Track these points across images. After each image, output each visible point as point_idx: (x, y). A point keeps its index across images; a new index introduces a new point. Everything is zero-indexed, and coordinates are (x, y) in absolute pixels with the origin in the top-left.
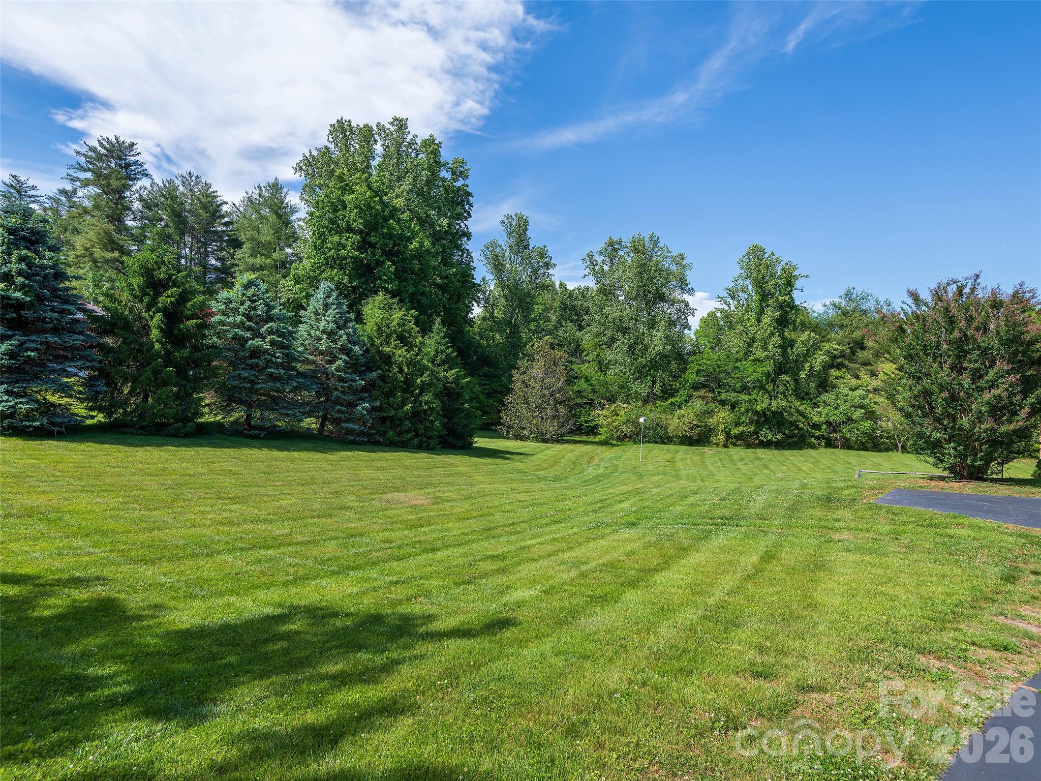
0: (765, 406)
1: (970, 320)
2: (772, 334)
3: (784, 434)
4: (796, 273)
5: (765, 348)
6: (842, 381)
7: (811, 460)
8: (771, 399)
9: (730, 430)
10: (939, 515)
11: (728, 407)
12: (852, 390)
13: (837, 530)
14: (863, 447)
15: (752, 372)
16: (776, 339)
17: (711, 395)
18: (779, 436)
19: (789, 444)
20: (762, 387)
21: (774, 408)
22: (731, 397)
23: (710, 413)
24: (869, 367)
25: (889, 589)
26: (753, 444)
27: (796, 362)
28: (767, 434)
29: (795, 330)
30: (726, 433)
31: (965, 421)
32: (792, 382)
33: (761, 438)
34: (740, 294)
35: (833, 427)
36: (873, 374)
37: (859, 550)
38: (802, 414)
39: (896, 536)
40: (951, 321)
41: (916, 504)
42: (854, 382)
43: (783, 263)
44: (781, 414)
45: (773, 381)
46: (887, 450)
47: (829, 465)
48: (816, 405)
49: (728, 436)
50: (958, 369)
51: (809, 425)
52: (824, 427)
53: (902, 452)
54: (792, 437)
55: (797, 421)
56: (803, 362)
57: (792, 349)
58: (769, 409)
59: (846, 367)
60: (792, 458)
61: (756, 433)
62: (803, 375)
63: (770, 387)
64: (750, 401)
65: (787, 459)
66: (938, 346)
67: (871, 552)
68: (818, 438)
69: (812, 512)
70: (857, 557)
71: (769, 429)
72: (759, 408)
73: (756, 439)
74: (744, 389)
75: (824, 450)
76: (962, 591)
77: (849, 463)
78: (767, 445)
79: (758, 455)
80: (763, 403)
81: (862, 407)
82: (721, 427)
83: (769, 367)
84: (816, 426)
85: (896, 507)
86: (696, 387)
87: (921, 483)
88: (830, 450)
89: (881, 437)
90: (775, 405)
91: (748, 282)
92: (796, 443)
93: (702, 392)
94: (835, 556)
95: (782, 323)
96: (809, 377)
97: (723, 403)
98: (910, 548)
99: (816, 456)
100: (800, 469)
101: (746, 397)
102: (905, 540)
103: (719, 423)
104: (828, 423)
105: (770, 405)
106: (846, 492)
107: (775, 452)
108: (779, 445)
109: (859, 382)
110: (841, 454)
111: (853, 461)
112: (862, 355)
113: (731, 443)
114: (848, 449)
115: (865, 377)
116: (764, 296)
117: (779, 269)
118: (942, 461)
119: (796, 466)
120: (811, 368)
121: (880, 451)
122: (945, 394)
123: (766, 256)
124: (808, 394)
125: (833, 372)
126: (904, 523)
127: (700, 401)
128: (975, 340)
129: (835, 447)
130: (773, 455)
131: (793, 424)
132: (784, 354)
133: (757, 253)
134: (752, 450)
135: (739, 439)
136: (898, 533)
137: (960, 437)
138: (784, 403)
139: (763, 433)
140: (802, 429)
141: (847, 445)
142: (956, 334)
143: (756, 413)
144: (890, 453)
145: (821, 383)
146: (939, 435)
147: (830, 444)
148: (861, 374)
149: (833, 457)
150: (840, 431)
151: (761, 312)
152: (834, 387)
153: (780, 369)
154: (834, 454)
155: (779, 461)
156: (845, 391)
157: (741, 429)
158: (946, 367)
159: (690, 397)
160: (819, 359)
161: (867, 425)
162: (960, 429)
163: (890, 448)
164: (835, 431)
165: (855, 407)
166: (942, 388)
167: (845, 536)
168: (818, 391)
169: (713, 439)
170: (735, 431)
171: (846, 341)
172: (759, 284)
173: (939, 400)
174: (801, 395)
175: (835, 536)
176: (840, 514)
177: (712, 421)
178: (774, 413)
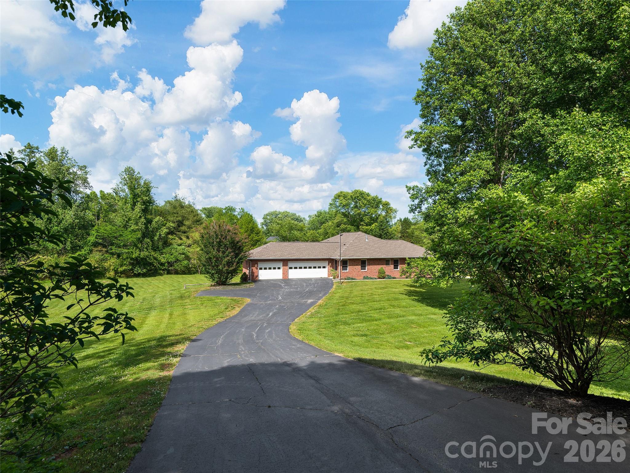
0: (137, 255)
1: (222, 235)
2: (140, 217)
3: (147, 269)
4: (151, 185)
5: (137, 224)
6: (174, 241)
7: (162, 281)
8: (140, 252)
9: (118, 269)
10: (213, 297)
11: (115, 256)
12: (179, 246)
13: (186, 305)
14: (184, 273)
15: (130, 237)
16: (143, 220)
17: (104, 249)
18: (144, 271)
19: (150, 274)
20: (135, 245)
21: (142, 256)
22: (118, 251)
23: (104, 260)
24: (185, 234)
25: (202, 314)
26: (131, 276)
27: (152, 232)
28: (137, 270)
29: (151, 214)
30: (115, 271)
31: (220, 267)
32: (151, 243)
33: (135, 272)
34: (120, 192)
35: (170, 264)
36: (188, 238)
37: (194, 309)
38: (155, 259)
39: (202, 304)
40: (217, 235)
41: (207, 295)
42: (180, 242)
43: (144, 179)
44: (146, 259)
45: (141, 242)
46: (194, 273)
47: (171, 283)
48: (162, 254)
49: (116, 272)
50: (218, 251)
51: (159, 263)
52: (166, 264)
53: (200, 274)
54: (151, 271)
55: (152, 262)
56: (156, 231)
57: (151, 225)
58: (139, 257)
59: (175, 234)
60: (153, 281)
61: (132, 269)
62: (156, 238)
63: (140, 245)
64: (128, 253)
65: (150, 282)
66: (213, 243)
67: (197, 309)
68: (163, 270)
69: (177, 302)
70: (194, 311)
71: (139, 267)
72: (134, 257)
73: (132, 273)
74: (125, 246)
75: (167, 276)
76: (217, 312)
77: (179, 281)
78: (138, 275)
79: (135, 282)
80: (136, 254)
81: (183, 254)
82: (112, 267)
83: (139, 235)
84: (162, 264)
85: (201, 297)
86: (96, 244)
87: (209, 288)
88: (169, 276)
89: (192, 267)
90: (142, 254)
91: (125, 187)
92: (153, 273)
93: (100, 248)
94: (187, 311)
95: (145, 211)
96: (159, 239)
97: (112, 254)
98: (206, 307)
99: (163, 279)
100: (158, 287)
101: (127, 251)
102: (205, 305)
103: (110, 265)
104: (168, 263)
105: (140, 255)
106: (186, 294)
107: (143, 279)
108: (144, 275)
109: (182, 241)
110: (173, 276)
111: (181, 280)
112: (183, 228)
113: (118, 276)
114: (177, 274)
115: (184, 239)
116: (135, 196)
117: (142, 182)
118: (214, 280)
119: (156, 285)
120: (160, 235)
121: (191, 274)
122: (215, 259)
123: (136, 174)
124: (158, 248)
125: (170, 236)
126: (204, 301)
127: (98, 253)
128: (223, 242)
129: (171, 274)
130: (142, 280)
131: (151, 264)
132: (147, 228)
133: (130, 171)
134: (131, 279)
135: (123, 274)
136: (203, 304)
137: (220, 272)
138: (147, 253)
139: (136, 269)
140: (155, 266)
141: (177, 273)
142: (218, 240)
143: (132, 259)
144: (195, 275)
145: (164, 242)
146: (213, 272)
147: (169, 273)
148: (182, 237)
149: (172, 279)
150: (174, 266)
151: (134, 204)
152: (171, 244)
153: (144, 236)
154: (171, 277)
155: (147, 284)
156: (176, 246)
157: (124, 268)
158: (215, 250)
159: (91, 251)
160: (164, 230)
161: (186, 262)
162: (219, 269)
163: (196, 272)
164: (171, 266)
165: (180, 254)
166: (214, 257)
167: (189, 306)
168: (163, 246)
169: (107, 275)
170: (120, 269)
171: (175, 221)
172: (132, 189)
173: (214, 260)
174: (155, 249)
175: (187, 307)
176: (185, 301)
177: (106, 265)
178: (142, 259)
